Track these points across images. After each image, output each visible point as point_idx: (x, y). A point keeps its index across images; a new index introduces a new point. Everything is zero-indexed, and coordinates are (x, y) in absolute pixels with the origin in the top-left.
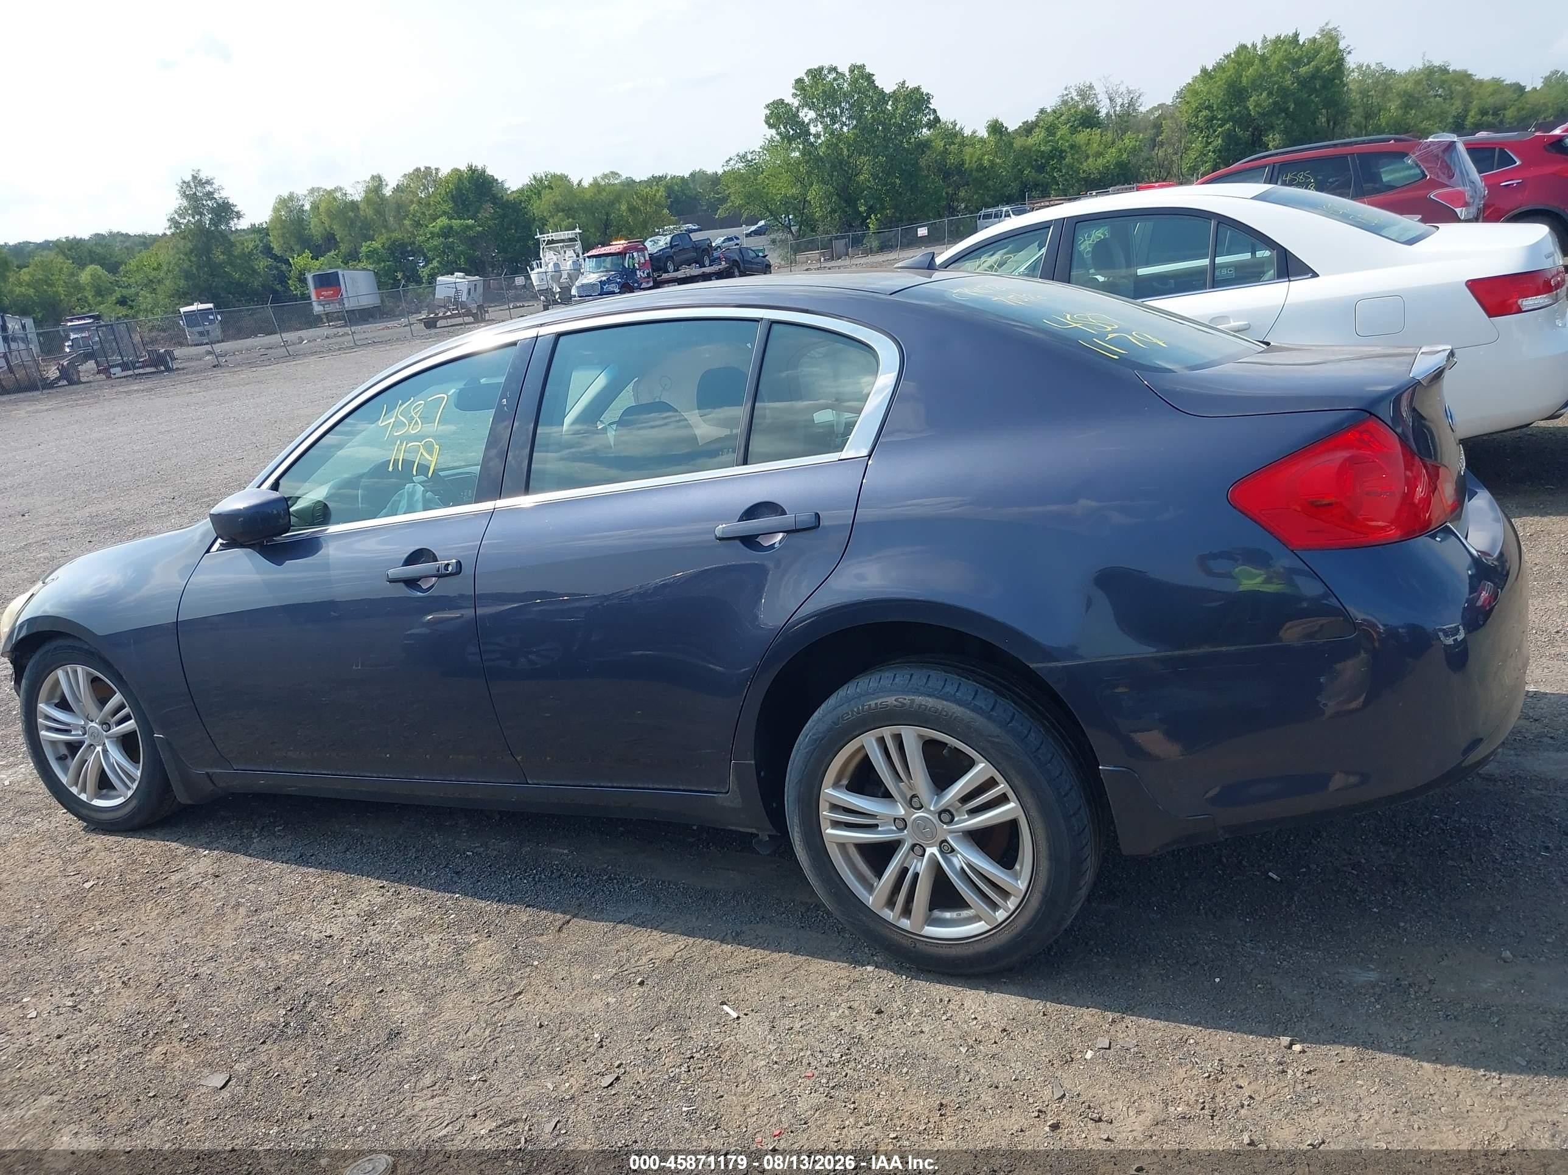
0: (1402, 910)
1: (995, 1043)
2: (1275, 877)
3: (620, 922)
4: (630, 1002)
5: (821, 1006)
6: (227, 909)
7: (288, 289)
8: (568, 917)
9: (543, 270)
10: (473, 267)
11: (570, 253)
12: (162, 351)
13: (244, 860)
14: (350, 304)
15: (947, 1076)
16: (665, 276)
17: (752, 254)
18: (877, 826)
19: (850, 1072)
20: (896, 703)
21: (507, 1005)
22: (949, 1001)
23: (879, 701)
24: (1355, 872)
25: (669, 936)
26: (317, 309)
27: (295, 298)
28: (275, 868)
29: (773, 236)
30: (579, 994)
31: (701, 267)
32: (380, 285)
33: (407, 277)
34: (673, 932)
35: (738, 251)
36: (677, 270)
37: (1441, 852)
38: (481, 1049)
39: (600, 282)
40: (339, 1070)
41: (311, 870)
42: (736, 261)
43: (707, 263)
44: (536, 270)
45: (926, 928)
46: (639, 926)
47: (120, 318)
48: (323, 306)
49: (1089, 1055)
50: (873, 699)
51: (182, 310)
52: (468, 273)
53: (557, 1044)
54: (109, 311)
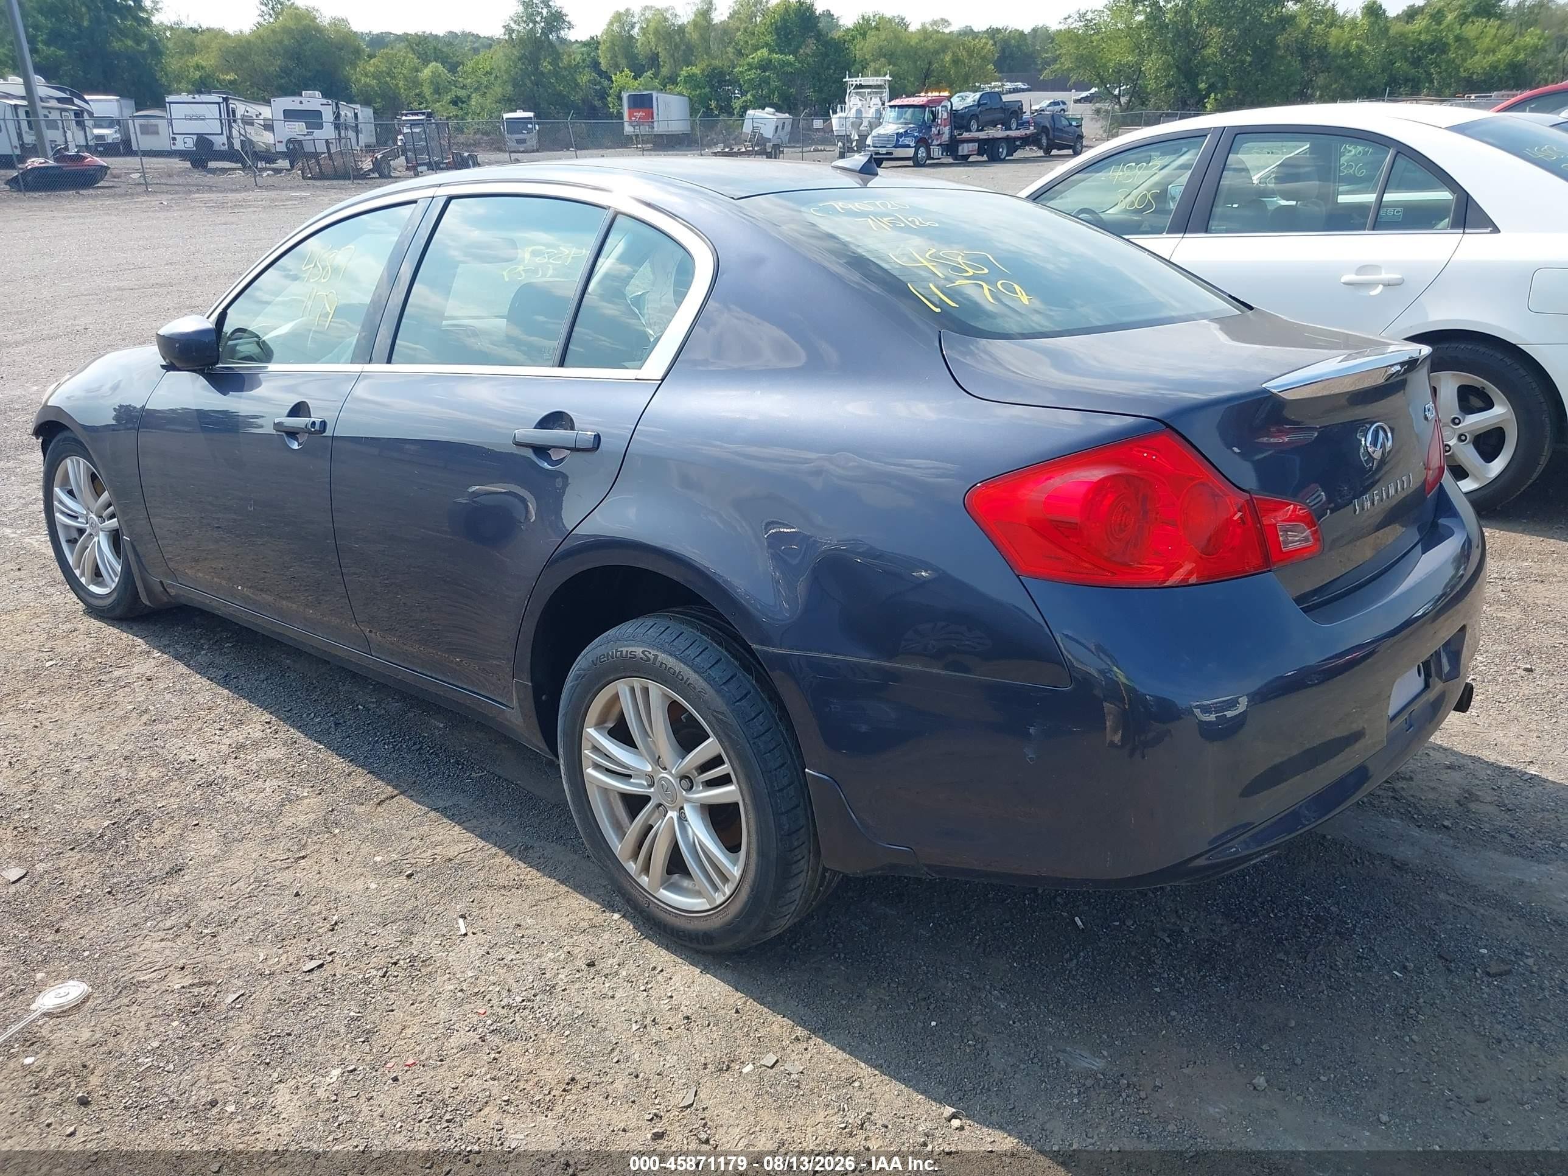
0: (1187, 997)
1: (670, 1028)
2: (1079, 923)
3: (435, 809)
4: (386, 892)
5: (546, 943)
6: (134, 714)
7: (606, 105)
8: (396, 792)
9: (843, 115)
10: (786, 104)
11: (876, 100)
12: (466, 154)
13: (181, 668)
14: (659, 128)
15: (600, 1051)
16: (966, 135)
17: (1065, 122)
18: (630, 776)
19: (518, 1019)
20: (642, 655)
21: (286, 866)
22: (662, 971)
23: (630, 649)
24: (1168, 941)
25: (468, 834)
26: (628, 129)
27: (610, 116)
28: (199, 682)
29: (1098, 105)
30: (350, 873)
31: (1006, 129)
32: (693, 111)
33: (721, 106)
34: (472, 832)
35: (1050, 118)
36: (982, 130)
37: (1280, 942)
38: (233, 903)
39: (897, 134)
40: (109, 893)
41: (226, 692)
42: (1046, 127)
43: (1014, 126)
44: (839, 114)
45: (661, 890)
46: (448, 817)
47: (450, 118)
48: (634, 127)
49: (747, 1069)
50: (625, 646)
51: (506, 116)
52: (779, 109)
53: (297, 917)
54: (443, 109)
